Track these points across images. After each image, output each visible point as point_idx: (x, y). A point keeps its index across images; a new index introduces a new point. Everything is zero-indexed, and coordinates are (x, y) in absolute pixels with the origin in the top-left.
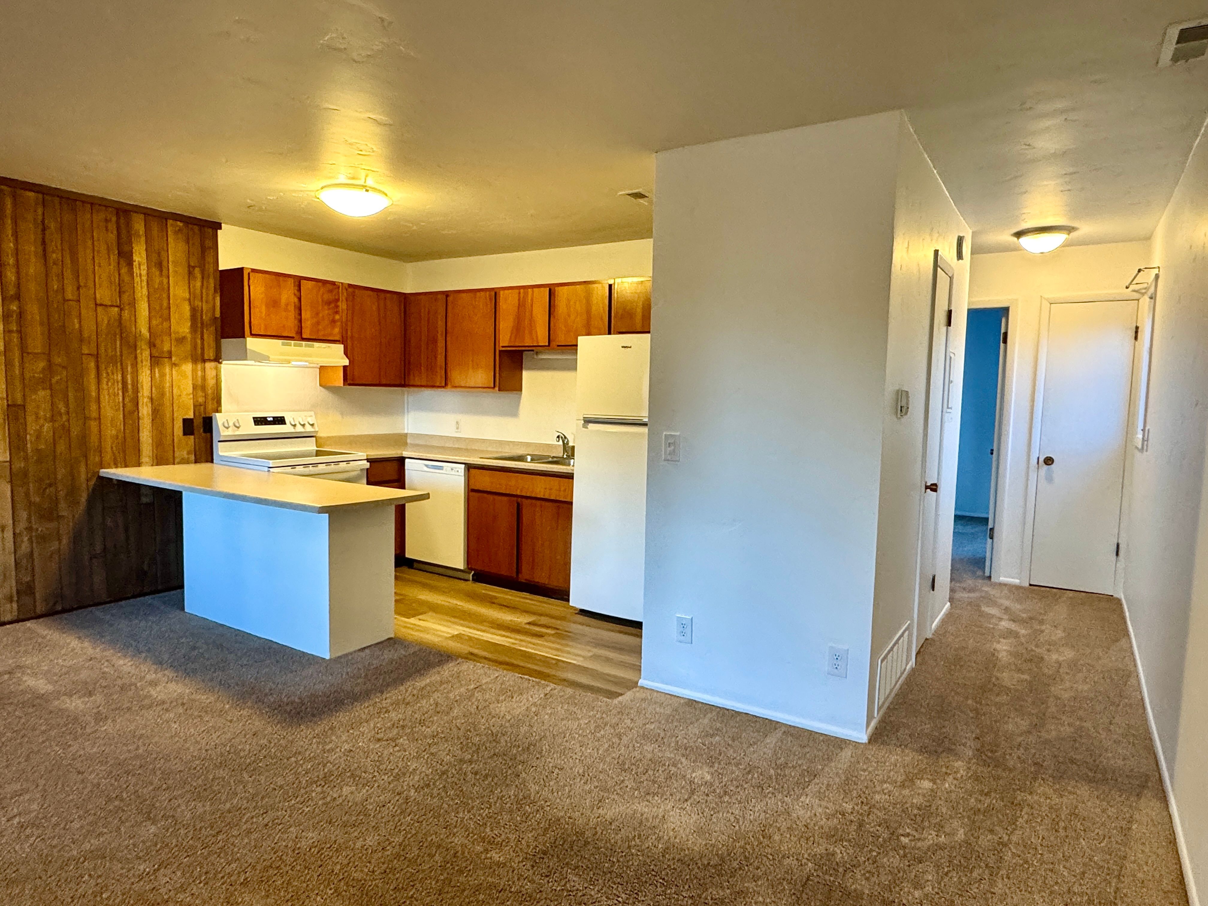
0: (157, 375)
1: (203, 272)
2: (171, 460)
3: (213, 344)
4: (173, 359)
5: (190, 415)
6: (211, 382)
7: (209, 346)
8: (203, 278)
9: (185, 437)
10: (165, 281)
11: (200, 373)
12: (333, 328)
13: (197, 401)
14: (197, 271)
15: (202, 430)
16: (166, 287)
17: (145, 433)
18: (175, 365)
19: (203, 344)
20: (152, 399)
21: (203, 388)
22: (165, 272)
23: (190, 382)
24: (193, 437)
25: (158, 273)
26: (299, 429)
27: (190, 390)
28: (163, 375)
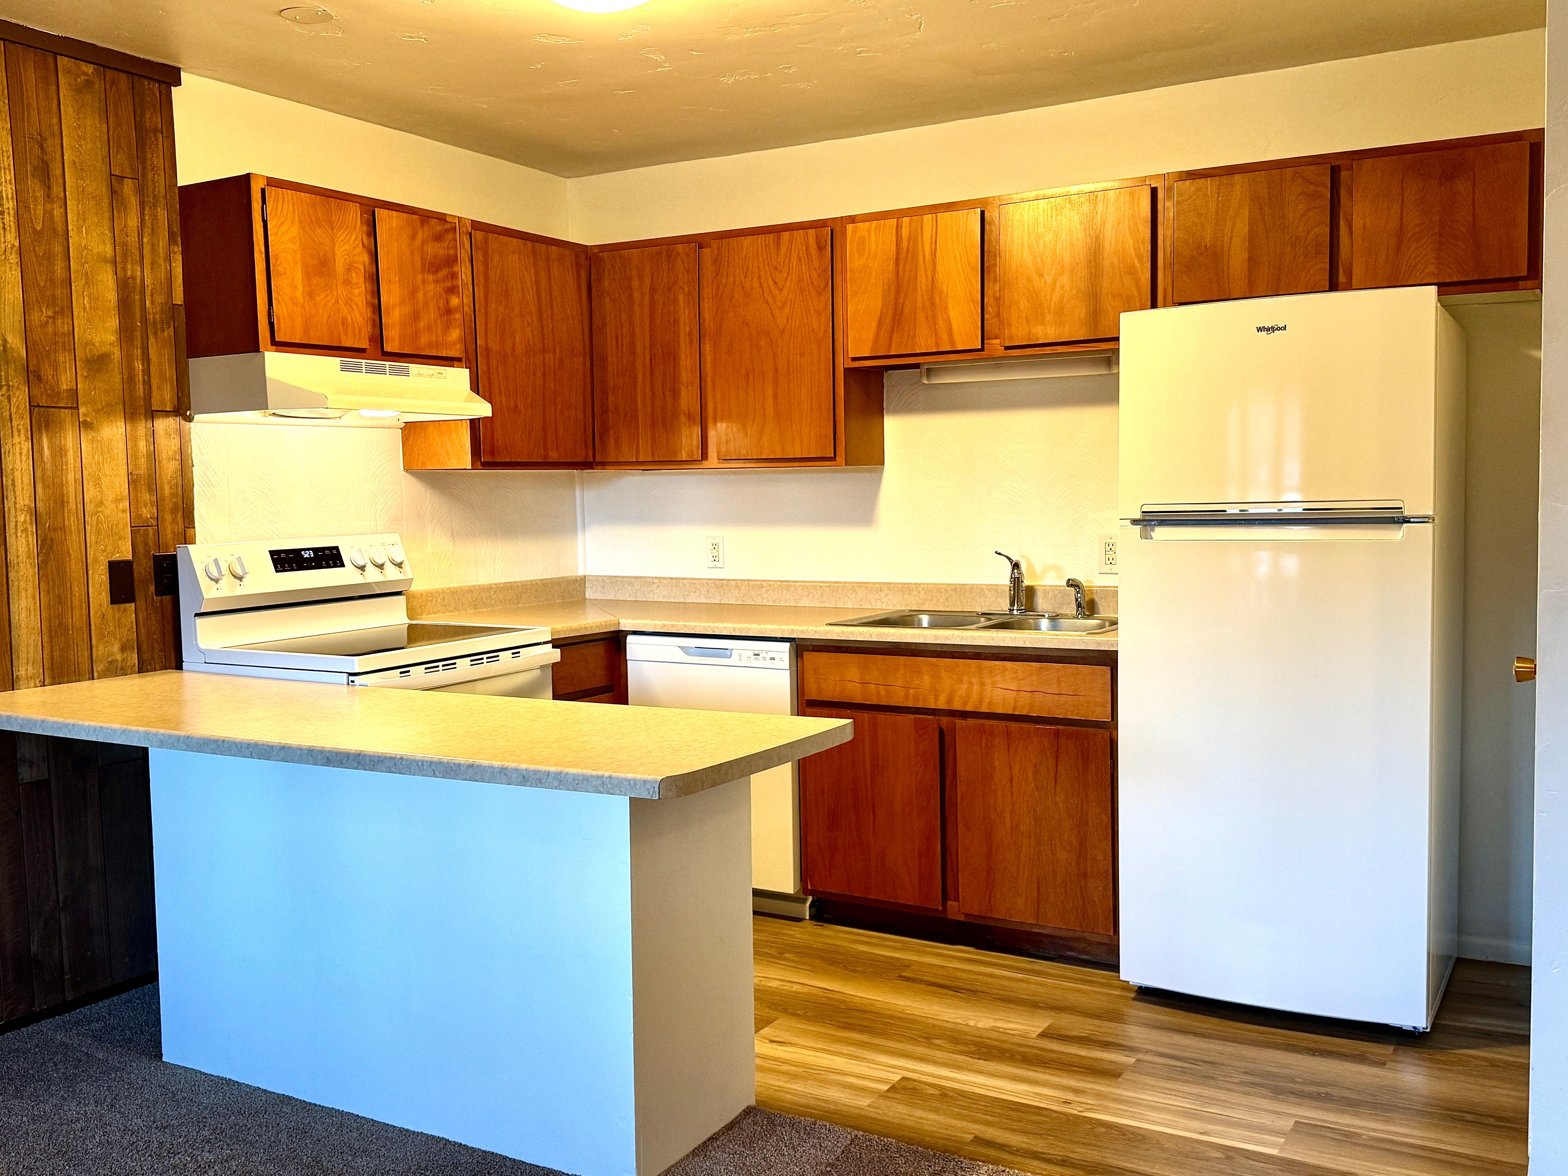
0: (46, 452)
1: (141, 191)
2: (86, 666)
3: (170, 372)
4: (82, 410)
5: (125, 553)
6: (169, 467)
7: (162, 376)
8: (142, 205)
9: (116, 606)
10: (58, 212)
11: (142, 445)
12: (447, 327)
13: (139, 516)
14: (128, 187)
15: (152, 588)
16: (60, 228)
17: (23, 603)
18: (86, 425)
19: (147, 372)
20: (35, 513)
21: (152, 481)
22: (57, 189)
23: (123, 471)
24: (133, 605)
25: (40, 194)
26: (372, 576)
27: (121, 485)
28: (59, 452)
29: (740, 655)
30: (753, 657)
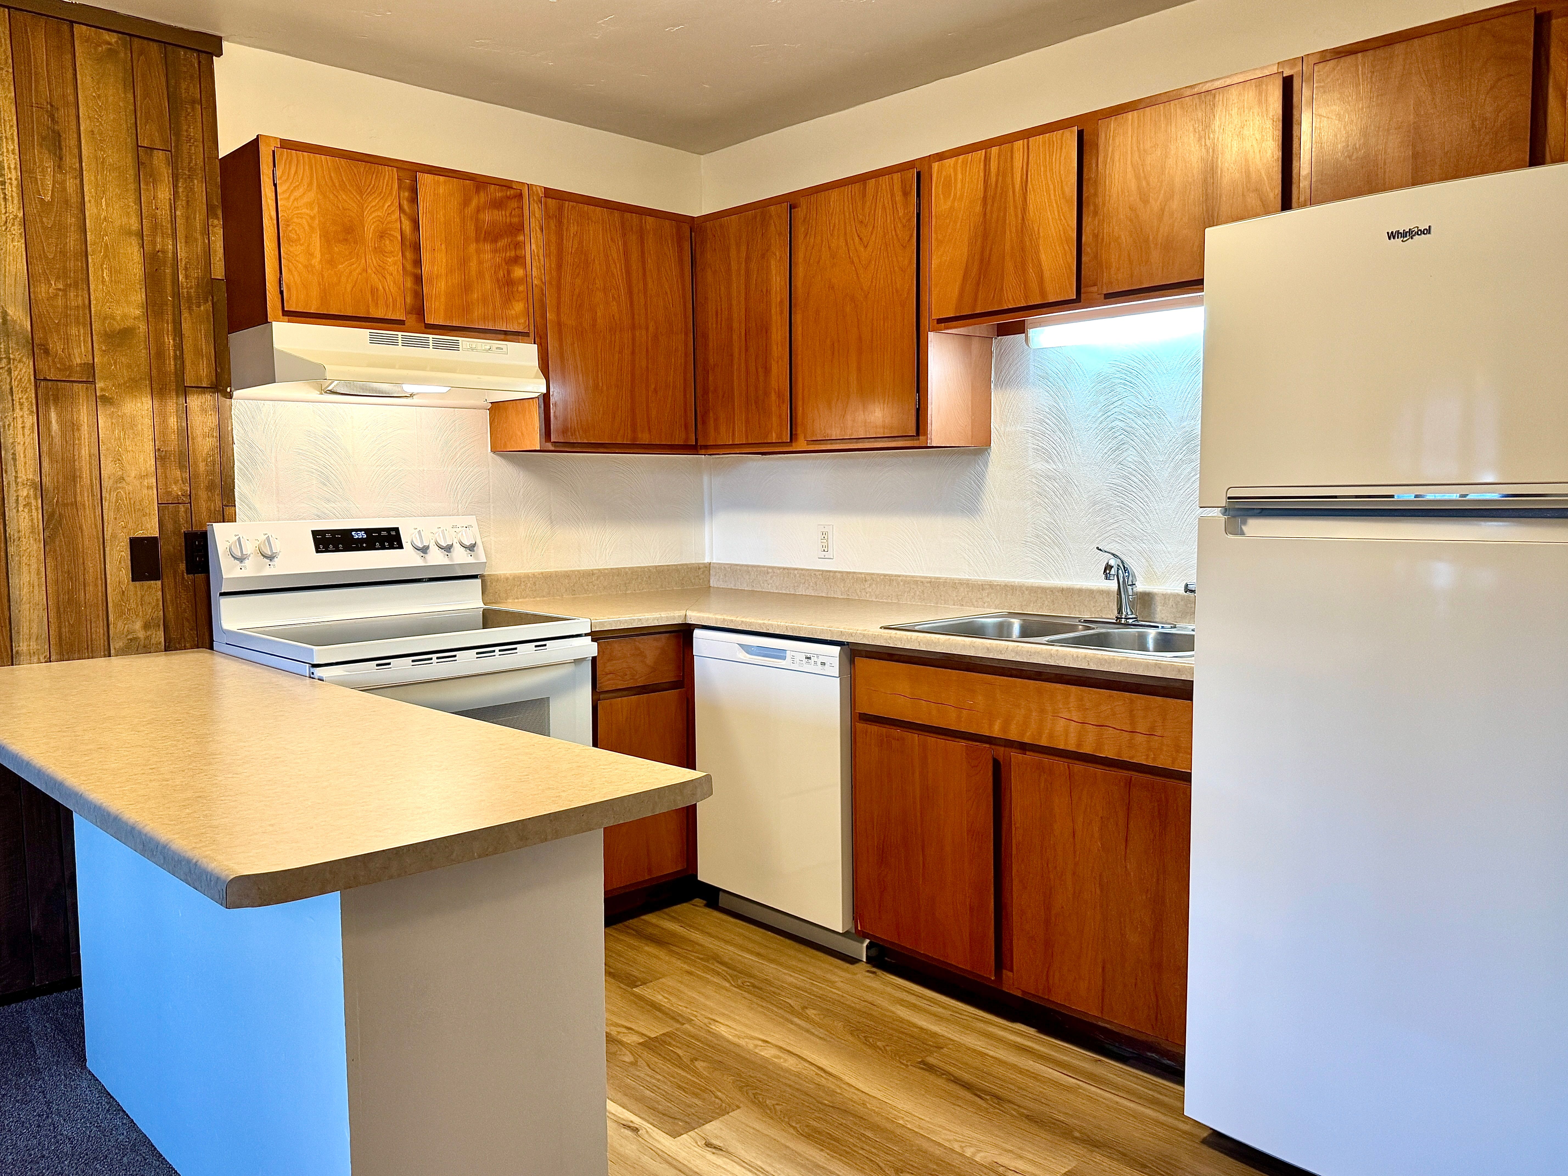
0: (55, 426)
1: (174, 163)
2: (101, 642)
3: (207, 347)
4: (99, 385)
5: (151, 529)
6: (204, 445)
7: (198, 353)
8: (175, 178)
9: (137, 583)
10: (71, 184)
11: (173, 421)
12: (508, 300)
13: (169, 493)
14: (159, 160)
15: (183, 566)
16: (74, 200)
17: (25, 578)
18: (106, 400)
19: (179, 347)
20: (41, 489)
21: (184, 458)
22: (70, 161)
23: (149, 447)
24: (159, 583)
25: (49, 164)
26: (436, 558)
27: (149, 462)
28: (71, 428)
29: (793, 657)
30: (805, 660)
